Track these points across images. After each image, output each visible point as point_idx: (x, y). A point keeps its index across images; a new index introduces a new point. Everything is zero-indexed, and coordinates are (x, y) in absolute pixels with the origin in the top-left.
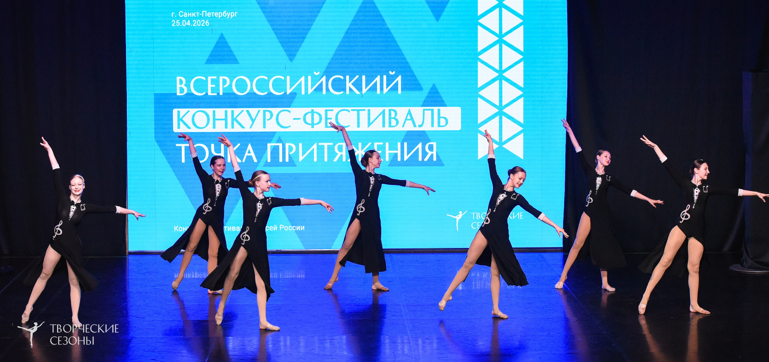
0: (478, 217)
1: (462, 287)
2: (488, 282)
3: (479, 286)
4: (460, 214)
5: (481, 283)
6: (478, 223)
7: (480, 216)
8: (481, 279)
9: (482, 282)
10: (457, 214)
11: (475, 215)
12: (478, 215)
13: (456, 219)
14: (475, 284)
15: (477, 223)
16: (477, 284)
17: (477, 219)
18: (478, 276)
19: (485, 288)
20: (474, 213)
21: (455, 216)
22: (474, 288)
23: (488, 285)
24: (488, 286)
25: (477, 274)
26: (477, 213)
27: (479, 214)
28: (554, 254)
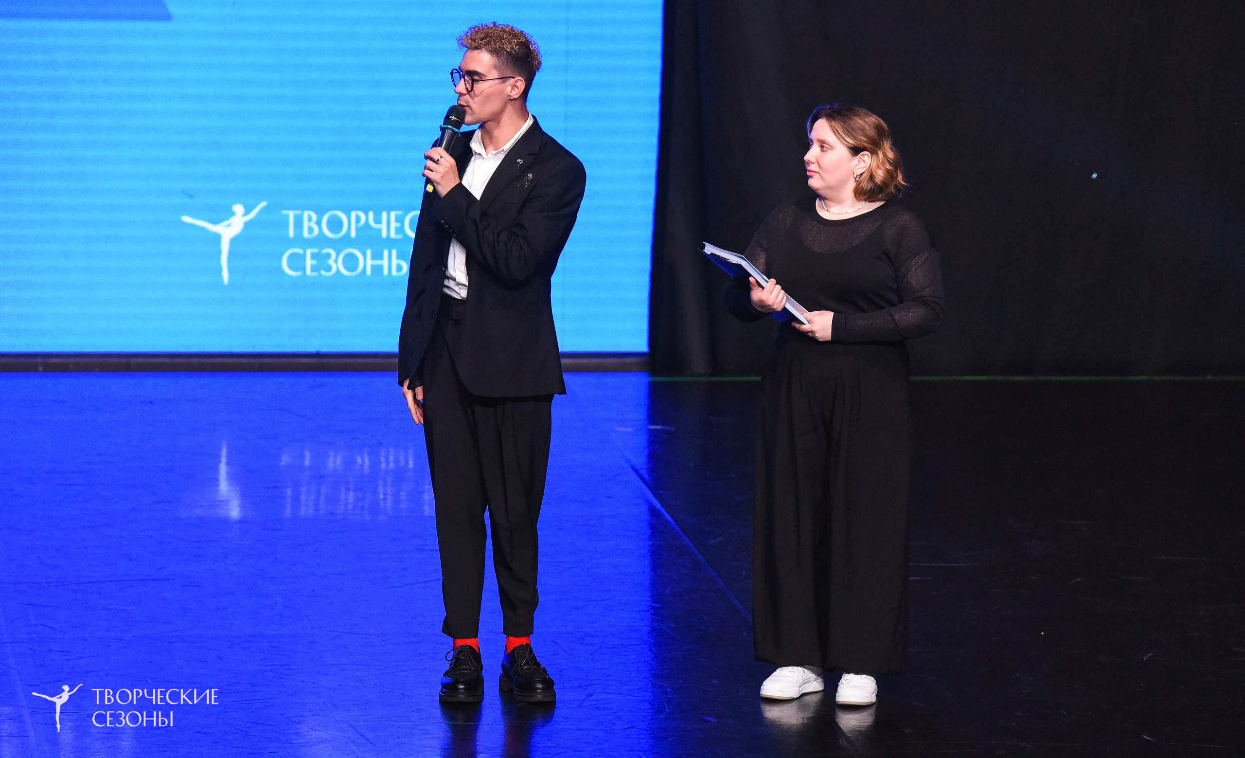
0: (311, 230)
1: (243, 507)
2: (348, 490)
3: (311, 503)
4: (232, 214)
5: (319, 493)
6: (309, 252)
7: (319, 223)
8: (319, 477)
9: (324, 490)
10: (222, 214)
11: (299, 223)
12: (310, 219)
13: (217, 238)
14: (296, 499)
15: (305, 252)
16: (303, 497)
17: (306, 234)
18: (307, 463)
19: (333, 514)
20: (291, 214)
21: (215, 222)
22: (288, 512)
23: (346, 499)
24: (346, 506)
25: (302, 457)
26: (306, 214)
27: (314, 217)
28: (611, 380)
